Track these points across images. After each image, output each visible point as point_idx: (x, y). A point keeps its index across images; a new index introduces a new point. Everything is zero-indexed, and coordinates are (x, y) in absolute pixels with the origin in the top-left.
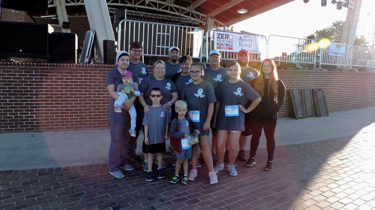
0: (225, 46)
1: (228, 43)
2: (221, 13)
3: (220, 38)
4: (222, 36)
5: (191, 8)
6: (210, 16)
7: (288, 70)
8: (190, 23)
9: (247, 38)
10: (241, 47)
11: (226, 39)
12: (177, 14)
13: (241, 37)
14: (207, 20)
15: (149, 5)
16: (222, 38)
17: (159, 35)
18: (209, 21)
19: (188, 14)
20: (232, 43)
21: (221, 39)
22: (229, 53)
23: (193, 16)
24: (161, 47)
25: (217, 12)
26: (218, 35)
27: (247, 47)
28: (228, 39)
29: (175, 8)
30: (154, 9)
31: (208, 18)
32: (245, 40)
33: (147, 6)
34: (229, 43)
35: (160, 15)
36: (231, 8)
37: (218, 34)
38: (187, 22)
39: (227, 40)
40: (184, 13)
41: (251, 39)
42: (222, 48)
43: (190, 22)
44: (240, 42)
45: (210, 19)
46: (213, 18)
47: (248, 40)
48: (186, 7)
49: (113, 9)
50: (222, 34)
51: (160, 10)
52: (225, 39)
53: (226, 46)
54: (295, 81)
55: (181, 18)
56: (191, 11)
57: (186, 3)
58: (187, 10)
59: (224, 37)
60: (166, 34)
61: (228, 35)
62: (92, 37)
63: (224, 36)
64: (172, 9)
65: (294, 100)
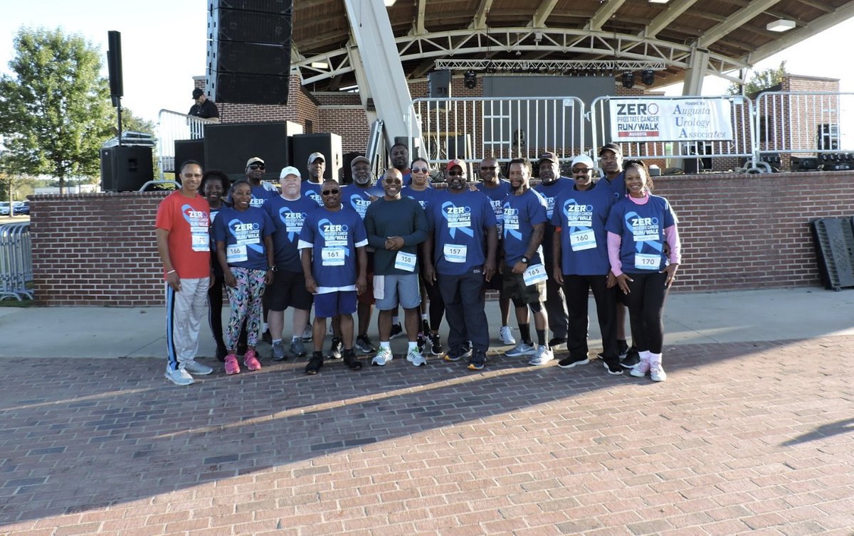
0: (637, 129)
1: (645, 123)
2: (726, 38)
3: (625, 114)
4: (629, 109)
5: (646, 36)
6: (696, 46)
7: (835, 172)
8: (642, 70)
9: (696, 107)
10: (680, 128)
11: (639, 113)
12: (611, 52)
13: (678, 107)
14: (689, 57)
15: (544, 42)
16: (630, 113)
17: (488, 121)
18: (695, 60)
19: (639, 49)
20: (656, 123)
21: (627, 115)
22: (651, 143)
23: (652, 52)
24: (493, 142)
25: (714, 37)
26: (620, 107)
27: (696, 127)
28: (645, 114)
29: (607, 40)
30: (557, 48)
31: (693, 53)
32: (691, 112)
33: (540, 44)
34: (648, 123)
35: (568, 61)
36: (750, 23)
37: (618, 105)
38: (635, 68)
39: (644, 116)
40: (629, 49)
41: (706, 109)
42: (630, 134)
43: (641, 68)
44: (677, 119)
45: (698, 53)
46: (706, 52)
47: (700, 112)
48: (635, 33)
49: (464, 61)
50: (629, 105)
51: (572, 49)
52: (637, 115)
53: (642, 130)
54: (833, 197)
55: (619, 61)
56: (647, 42)
57: (635, 25)
58: (636, 40)
59: (636, 111)
60: (501, 117)
61: (645, 105)
62: (378, 133)
63: (636, 108)
64: (598, 44)
65: (827, 243)
